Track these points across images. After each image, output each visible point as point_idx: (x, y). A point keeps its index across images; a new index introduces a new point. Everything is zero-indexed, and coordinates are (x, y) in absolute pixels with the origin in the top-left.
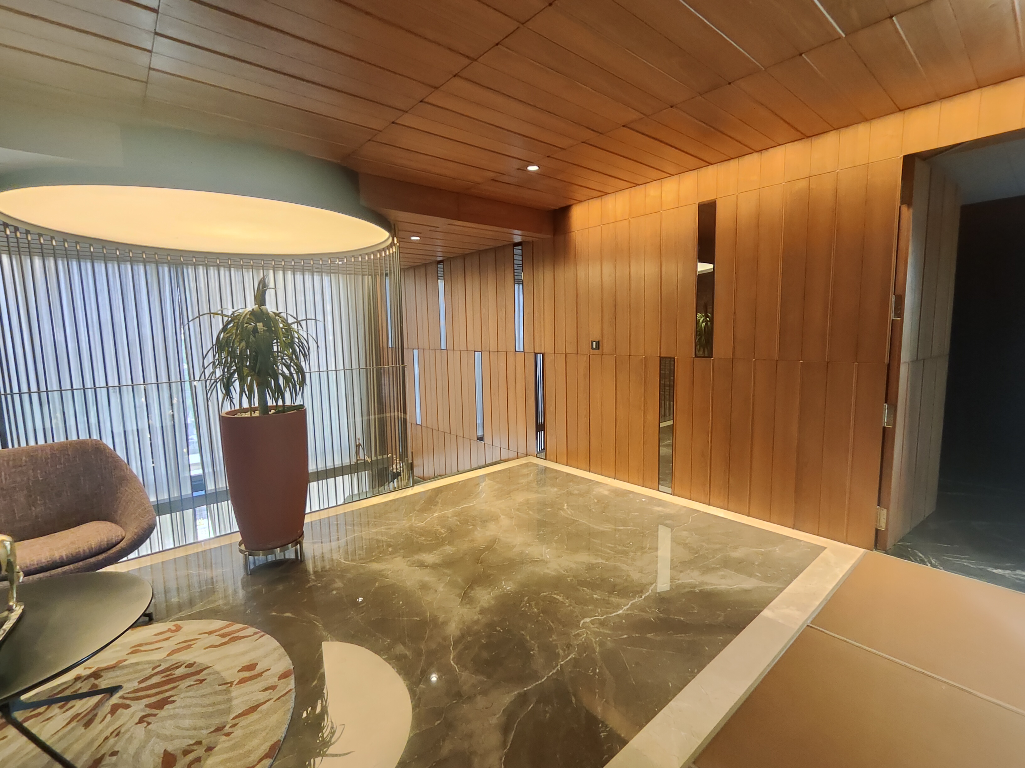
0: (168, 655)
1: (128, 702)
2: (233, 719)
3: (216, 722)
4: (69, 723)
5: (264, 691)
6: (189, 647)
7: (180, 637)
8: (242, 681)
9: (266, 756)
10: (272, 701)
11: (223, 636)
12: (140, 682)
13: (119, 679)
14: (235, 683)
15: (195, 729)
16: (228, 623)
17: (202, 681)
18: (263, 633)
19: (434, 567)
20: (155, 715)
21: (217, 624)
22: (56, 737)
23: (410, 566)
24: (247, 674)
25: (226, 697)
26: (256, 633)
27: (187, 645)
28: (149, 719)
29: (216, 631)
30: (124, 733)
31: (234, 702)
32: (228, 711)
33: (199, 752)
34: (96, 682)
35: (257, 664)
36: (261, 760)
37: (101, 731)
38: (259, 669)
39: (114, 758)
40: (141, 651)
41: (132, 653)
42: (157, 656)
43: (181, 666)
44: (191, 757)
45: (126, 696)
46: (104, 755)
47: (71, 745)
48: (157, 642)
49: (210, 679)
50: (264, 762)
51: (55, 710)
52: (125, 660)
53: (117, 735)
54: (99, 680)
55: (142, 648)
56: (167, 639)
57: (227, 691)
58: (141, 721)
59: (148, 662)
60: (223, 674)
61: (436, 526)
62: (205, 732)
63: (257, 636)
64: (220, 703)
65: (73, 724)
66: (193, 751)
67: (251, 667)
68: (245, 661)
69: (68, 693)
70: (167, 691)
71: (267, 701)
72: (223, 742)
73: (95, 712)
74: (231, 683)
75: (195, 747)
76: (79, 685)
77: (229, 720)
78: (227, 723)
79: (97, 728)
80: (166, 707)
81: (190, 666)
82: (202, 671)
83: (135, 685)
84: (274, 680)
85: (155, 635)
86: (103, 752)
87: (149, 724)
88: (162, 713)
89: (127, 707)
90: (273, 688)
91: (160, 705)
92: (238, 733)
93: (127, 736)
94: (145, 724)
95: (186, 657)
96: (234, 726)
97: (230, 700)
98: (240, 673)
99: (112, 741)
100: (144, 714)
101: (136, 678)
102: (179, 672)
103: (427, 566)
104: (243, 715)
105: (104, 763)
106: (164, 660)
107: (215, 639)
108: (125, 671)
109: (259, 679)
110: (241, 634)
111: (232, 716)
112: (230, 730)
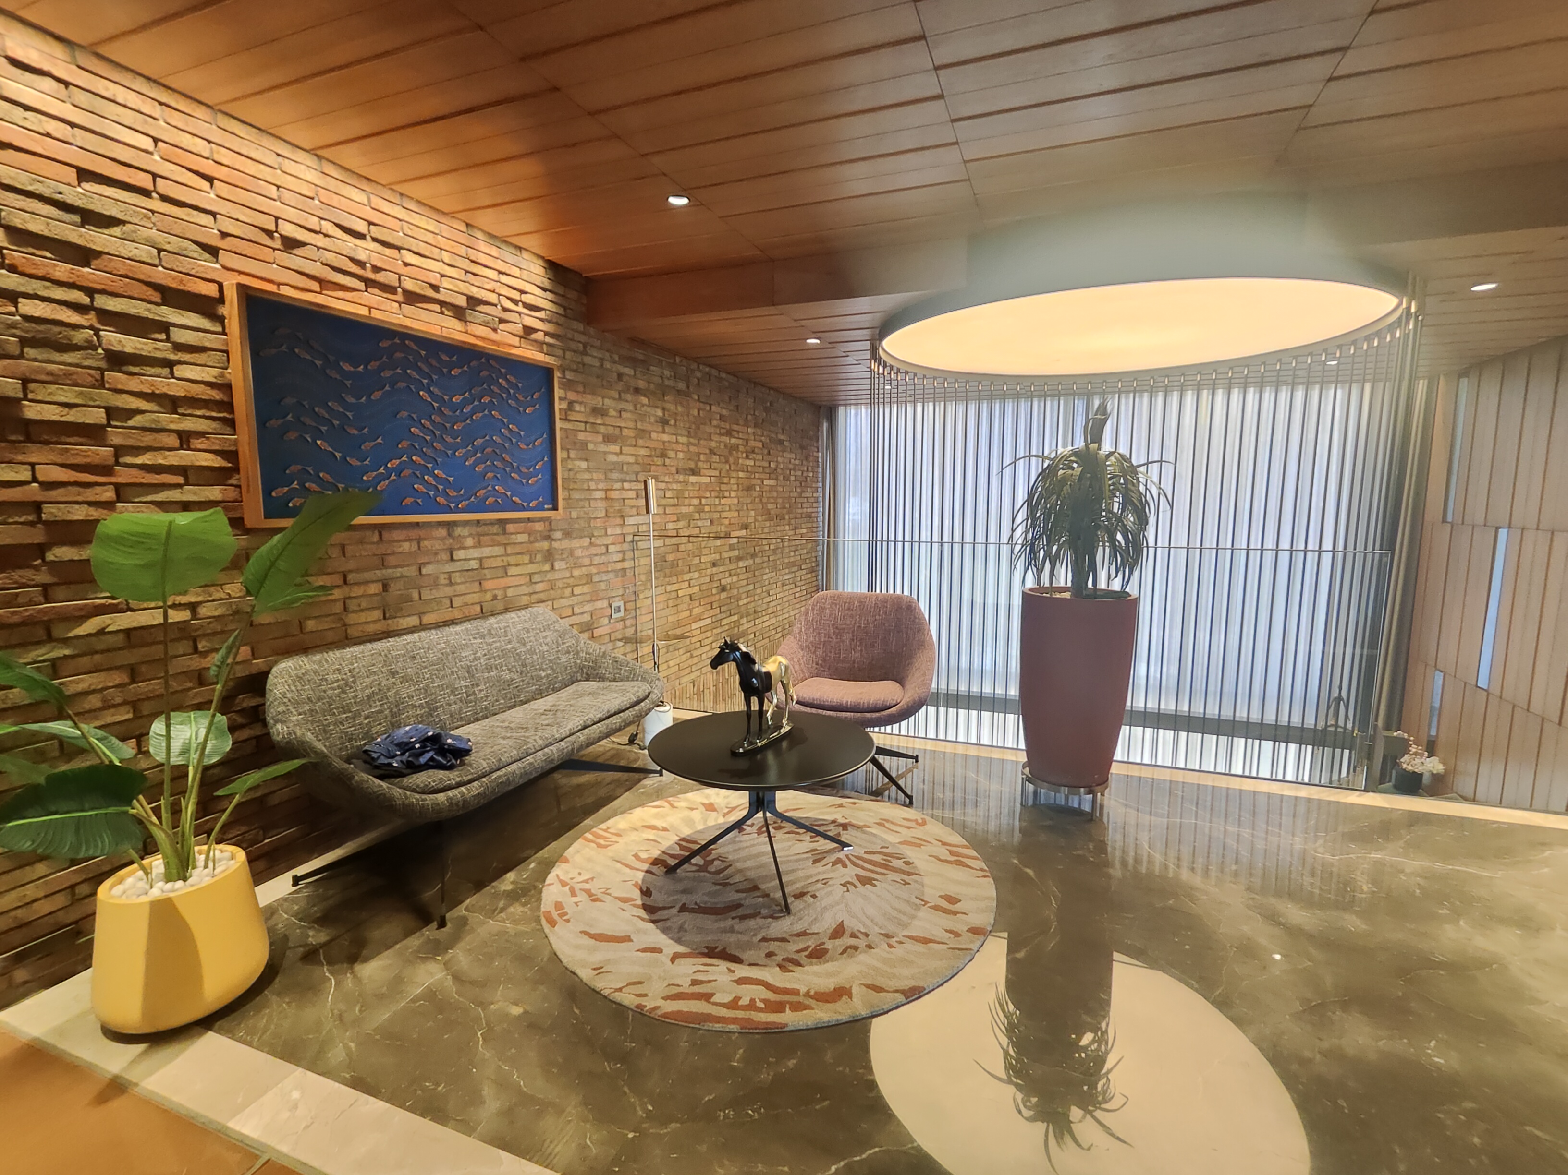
0: (900, 843)
1: (848, 863)
2: (904, 936)
3: (891, 928)
4: (807, 852)
5: (947, 931)
6: (919, 846)
7: (919, 832)
8: (936, 908)
9: (903, 992)
10: (945, 946)
11: (952, 853)
12: (866, 852)
13: (855, 840)
14: (929, 905)
15: (872, 921)
16: (966, 843)
17: (906, 883)
18: (988, 874)
19: (1294, 932)
20: (856, 887)
21: (956, 839)
22: (796, 857)
23: (1248, 907)
24: (944, 904)
25: (913, 912)
26: (982, 870)
27: (917, 843)
28: (851, 887)
29: (950, 845)
30: (830, 886)
31: (916, 922)
32: (905, 926)
33: (861, 943)
34: (842, 832)
35: (960, 901)
36: (897, 991)
37: (819, 873)
38: (957, 907)
39: (812, 900)
40: (884, 826)
41: (877, 824)
42: (892, 838)
43: (900, 859)
44: (853, 942)
45: (850, 857)
46: (808, 892)
47: (798, 869)
48: (900, 825)
49: (913, 885)
50: (897, 995)
51: (807, 837)
52: (869, 827)
53: (825, 884)
54: (845, 832)
55: (887, 825)
56: (909, 828)
57: (917, 908)
58: (844, 885)
59: (884, 840)
60: (927, 890)
61: (1358, 874)
62: (877, 930)
63: (981, 873)
64: (904, 914)
65: (809, 855)
66: (858, 937)
67: (952, 900)
68: (952, 891)
69: (821, 829)
70: (877, 873)
71: (943, 943)
72: (882, 950)
73: (825, 855)
74: (926, 903)
75: (861, 936)
76: (831, 827)
77: (900, 936)
78: (897, 936)
79: (819, 867)
80: (867, 886)
81: (907, 863)
82: (913, 874)
83: (861, 852)
84: (962, 928)
85: (904, 819)
86: (809, 889)
87: (848, 891)
88: (861, 888)
89: (845, 866)
90: (957, 935)
91: (866, 881)
92: (899, 951)
93: (829, 889)
94: (845, 889)
95: (910, 853)
96: (901, 943)
97: (914, 917)
98: (940, 899)
99: (819, 885)
100: (850, 880)
101: (865, 847)
102: (896, 863)
103: (1280, 924)
104: (916, 940)
105: (804, 898)
106: (893, 845)
107: (944, 853)
108: (864, 836)
109: (951, 917)
110: (969, 862)
111: (906, 933)
112: (895, 944)
